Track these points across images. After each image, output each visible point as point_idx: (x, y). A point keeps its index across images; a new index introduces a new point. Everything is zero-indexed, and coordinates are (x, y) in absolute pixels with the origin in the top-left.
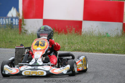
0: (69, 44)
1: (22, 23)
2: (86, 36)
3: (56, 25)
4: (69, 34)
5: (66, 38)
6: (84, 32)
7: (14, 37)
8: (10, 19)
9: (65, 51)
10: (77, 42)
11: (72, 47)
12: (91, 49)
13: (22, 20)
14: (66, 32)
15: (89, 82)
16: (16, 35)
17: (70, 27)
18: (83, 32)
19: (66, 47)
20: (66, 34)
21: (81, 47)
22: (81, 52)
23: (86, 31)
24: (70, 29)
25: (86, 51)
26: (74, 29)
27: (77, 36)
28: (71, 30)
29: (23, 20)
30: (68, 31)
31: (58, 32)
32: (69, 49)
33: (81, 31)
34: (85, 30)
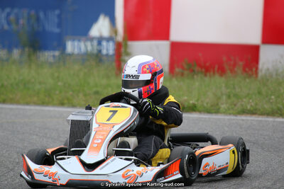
0: (229, 97)
1: (123, 50)
2: (268, 80)
3: (200, 55)
4: (230, 75)
5: (223, 85)
6: (264, 72)
7: (104, 82)
8: (95, 43)
9: (221, 113)
10: (248, 94)
11: (235, 105)
12: (279, 109)
13: (123, 44)
14: (222, 71)
15: (275, 184)
16: (108, 77)
17: (232, 58)
18: (261, 71)
19: (223, 104)
20: (221, 75)
21: (256, 104)
22: (257, 116)
23: (268, 69)
24: (232, 63)
25: (268, 114)
26: (241, 63)
27: (247, 80)
28: (234, 65)
29: (126, 45)
30: (226, 67)
31: (204, 70)
32: (229, 109)
33: (257, 69)
34: (265, 67)
